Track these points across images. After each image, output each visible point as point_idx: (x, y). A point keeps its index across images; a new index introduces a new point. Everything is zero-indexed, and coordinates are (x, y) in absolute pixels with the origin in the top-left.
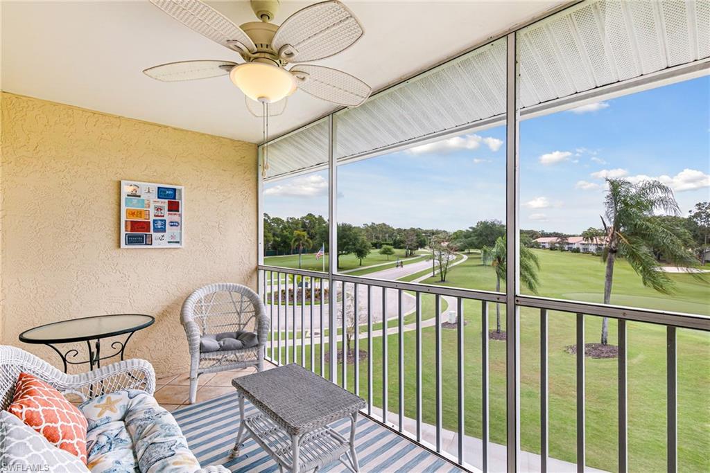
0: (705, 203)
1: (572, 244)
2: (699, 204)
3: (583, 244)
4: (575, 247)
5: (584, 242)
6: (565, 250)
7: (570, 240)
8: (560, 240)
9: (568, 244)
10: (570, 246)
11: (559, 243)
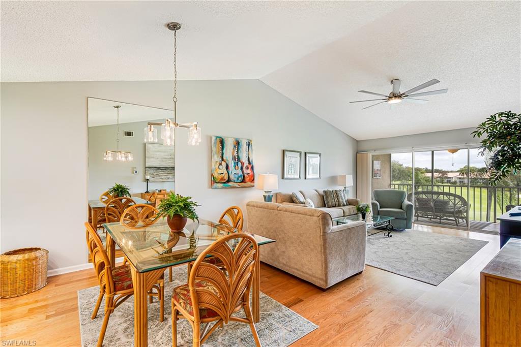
1: (450, 178)
3: (460, 178)
4: (453, 180)
5: (460, 176)
7: (449, 175)
8: (440, 175)
9: (448, 178)
11: (440, 177)
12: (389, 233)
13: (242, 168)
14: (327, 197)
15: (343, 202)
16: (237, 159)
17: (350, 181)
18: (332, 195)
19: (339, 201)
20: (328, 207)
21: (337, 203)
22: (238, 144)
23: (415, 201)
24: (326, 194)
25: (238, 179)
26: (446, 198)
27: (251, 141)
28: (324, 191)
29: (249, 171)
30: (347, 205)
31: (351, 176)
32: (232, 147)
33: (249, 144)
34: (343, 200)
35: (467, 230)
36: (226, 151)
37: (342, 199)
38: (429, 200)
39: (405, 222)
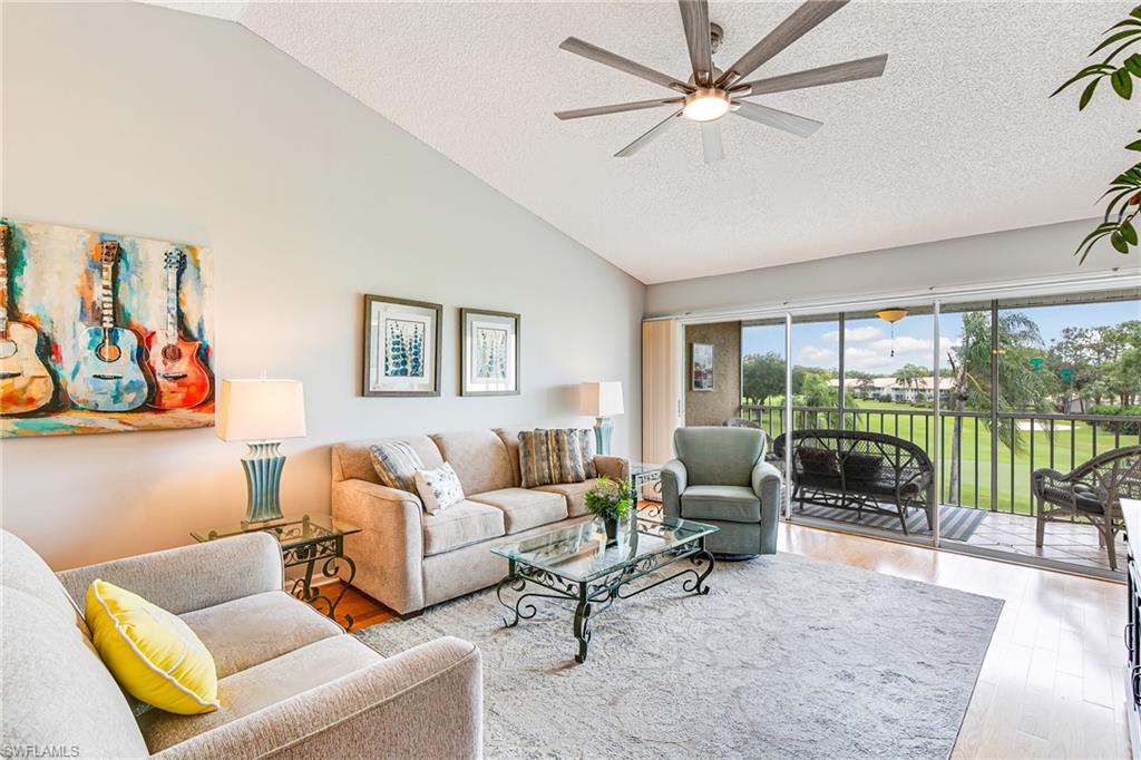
0: (1075, 329)
1: (879, 389)
2: (1067, 331)
3: (897, 389)
4: (884, 393)
5: (897, 386)
6: (867, 399)
7: (877, 383)
8: (861, 382)
9: (874, 388)
10: (877, 392)
11: (859, 387)
12: (700, 580)
13: (141, 355)
14: (527, 454)
15: (574, 468)
16: (112, 321)
17: (614, 400)
18: (544, 448)
19: (561, 466)
20: (528, 487)
21: (555, 473)
22: (113, 255)
23: (793, 458)
24: (525, 444)
25: (116, 399)
26: (874, 449)
27: (192, 249)
28: (522, 433)
29: (182, 366)
30: (589, 477)
31: (619, 384)
32: (80, 266)
33: (181, 263)
34: (577, 462)
35: (932, 546)
36: (39, 278)
37: (573, 459)
38: (831, 454)
39: (756, 532)
